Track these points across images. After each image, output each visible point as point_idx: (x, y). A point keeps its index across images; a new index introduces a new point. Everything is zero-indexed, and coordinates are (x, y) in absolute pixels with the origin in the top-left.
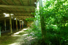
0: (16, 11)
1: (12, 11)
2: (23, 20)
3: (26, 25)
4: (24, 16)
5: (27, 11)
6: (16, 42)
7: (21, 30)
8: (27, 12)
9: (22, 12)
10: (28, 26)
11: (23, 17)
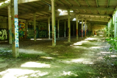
0: (79, 5)
1: (72, 6)
2: (87, 21)
3: (91, 32)
4: (92, 14)
5: (100, 4)
6: (83, 57)
7: (83, 40)
8: (99, 6)
9: (90, 6)
10: (95, 34)
11: (88, 16)
